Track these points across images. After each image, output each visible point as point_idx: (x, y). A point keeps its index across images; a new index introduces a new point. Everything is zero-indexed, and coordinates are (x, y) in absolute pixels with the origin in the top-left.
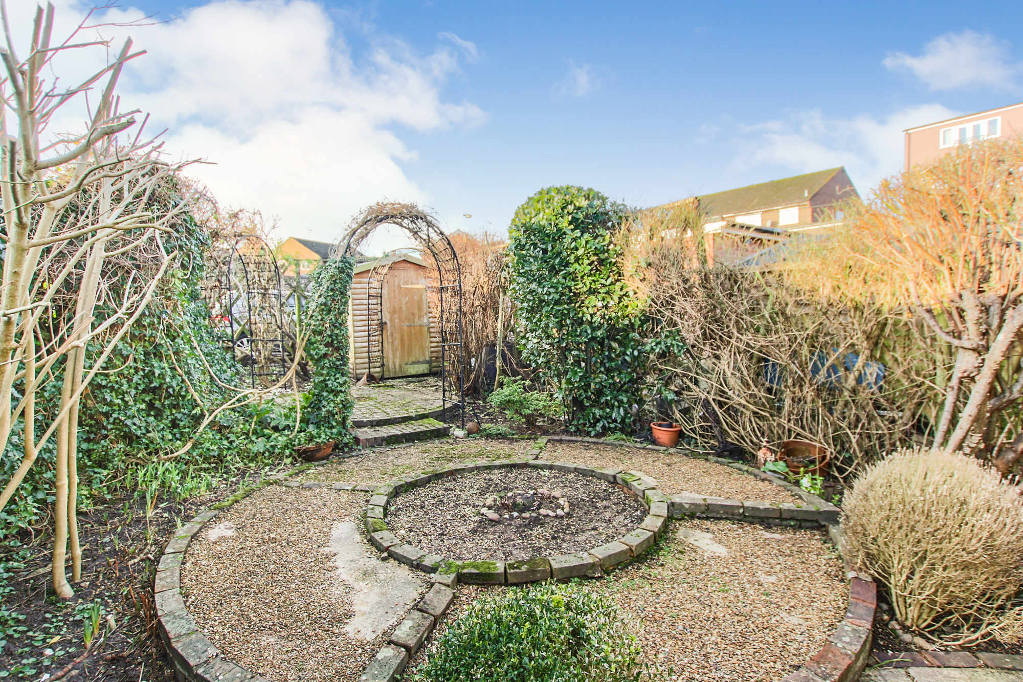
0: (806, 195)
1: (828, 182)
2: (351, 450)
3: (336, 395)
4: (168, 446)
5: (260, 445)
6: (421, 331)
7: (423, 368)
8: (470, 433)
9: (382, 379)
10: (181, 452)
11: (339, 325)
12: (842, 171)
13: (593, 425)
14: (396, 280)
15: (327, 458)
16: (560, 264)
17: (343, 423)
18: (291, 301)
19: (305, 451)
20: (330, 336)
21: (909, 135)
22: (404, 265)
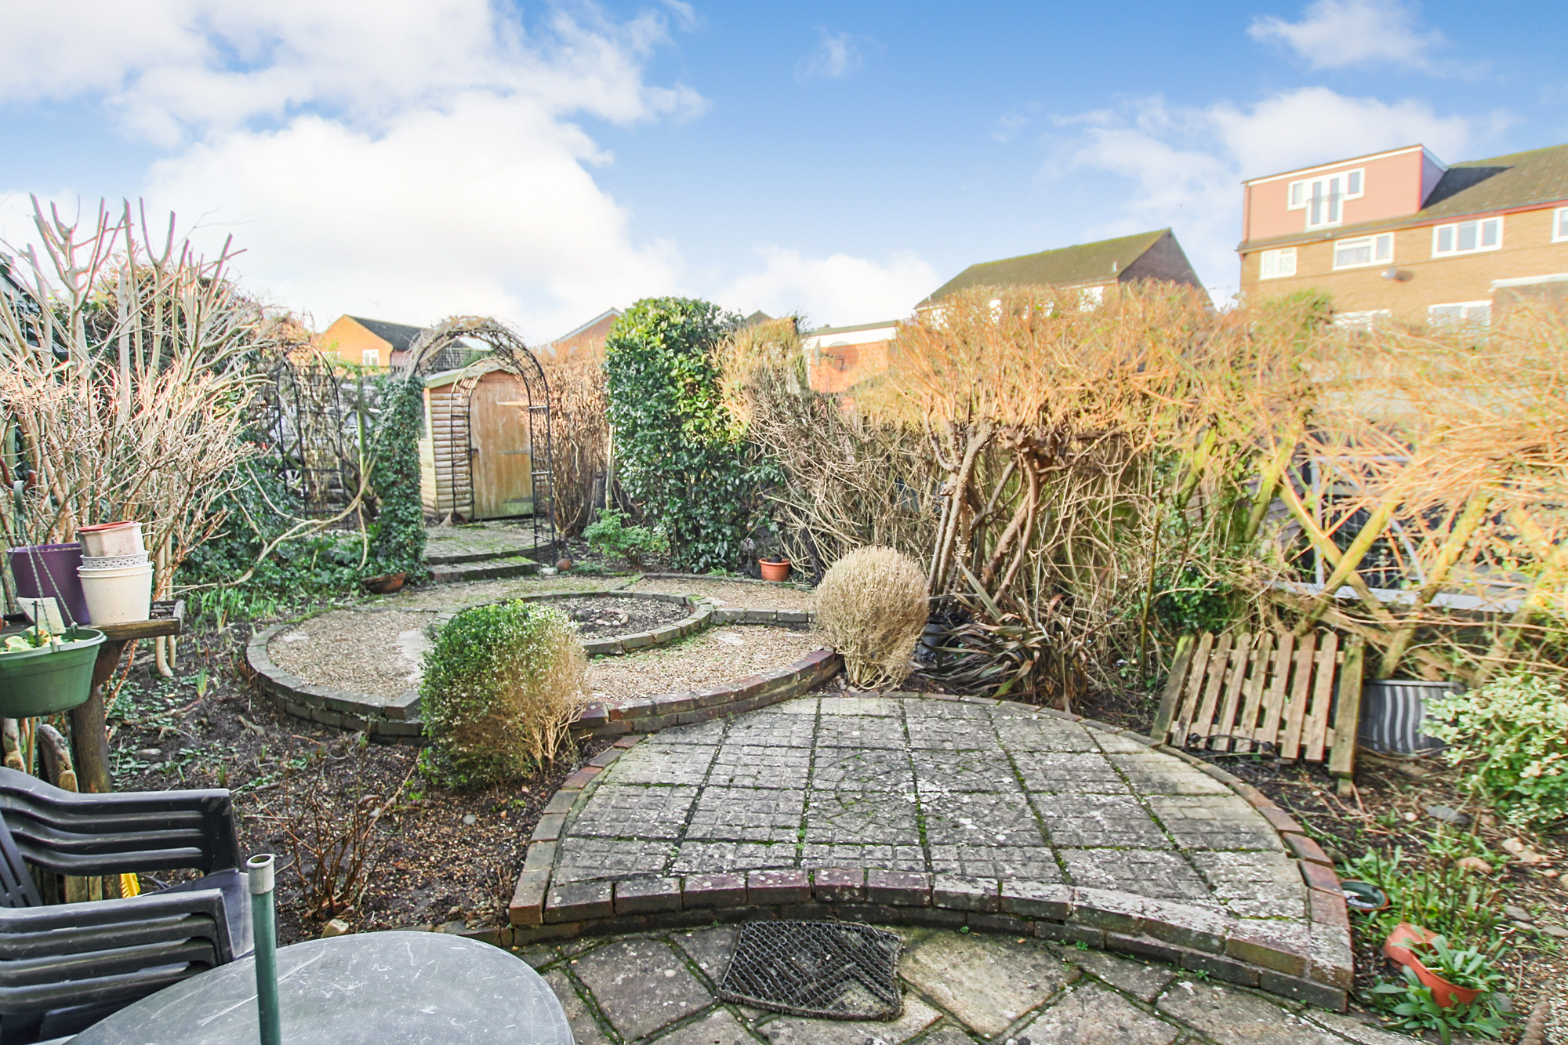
0: (1115, 269)
1: (1147, 252)
2: (424, 584)
3: (407, 526)
4: (228, 575)
5: (326, 577)
6: (523, 459)
7: (526, 508)
8: (560, 571)
9: (472, 520)
10: (243, 580)
11: (411, 450)
12: (1169, 235)
13: (696, 561)
14: (490, 395)
15: (397, 590)
16: (653, 386)
17: (416, 555)
18: (352, 420)
19: (374, 582)
20: (399, 463)
21: (1250, 189)
22: (500, 376)
